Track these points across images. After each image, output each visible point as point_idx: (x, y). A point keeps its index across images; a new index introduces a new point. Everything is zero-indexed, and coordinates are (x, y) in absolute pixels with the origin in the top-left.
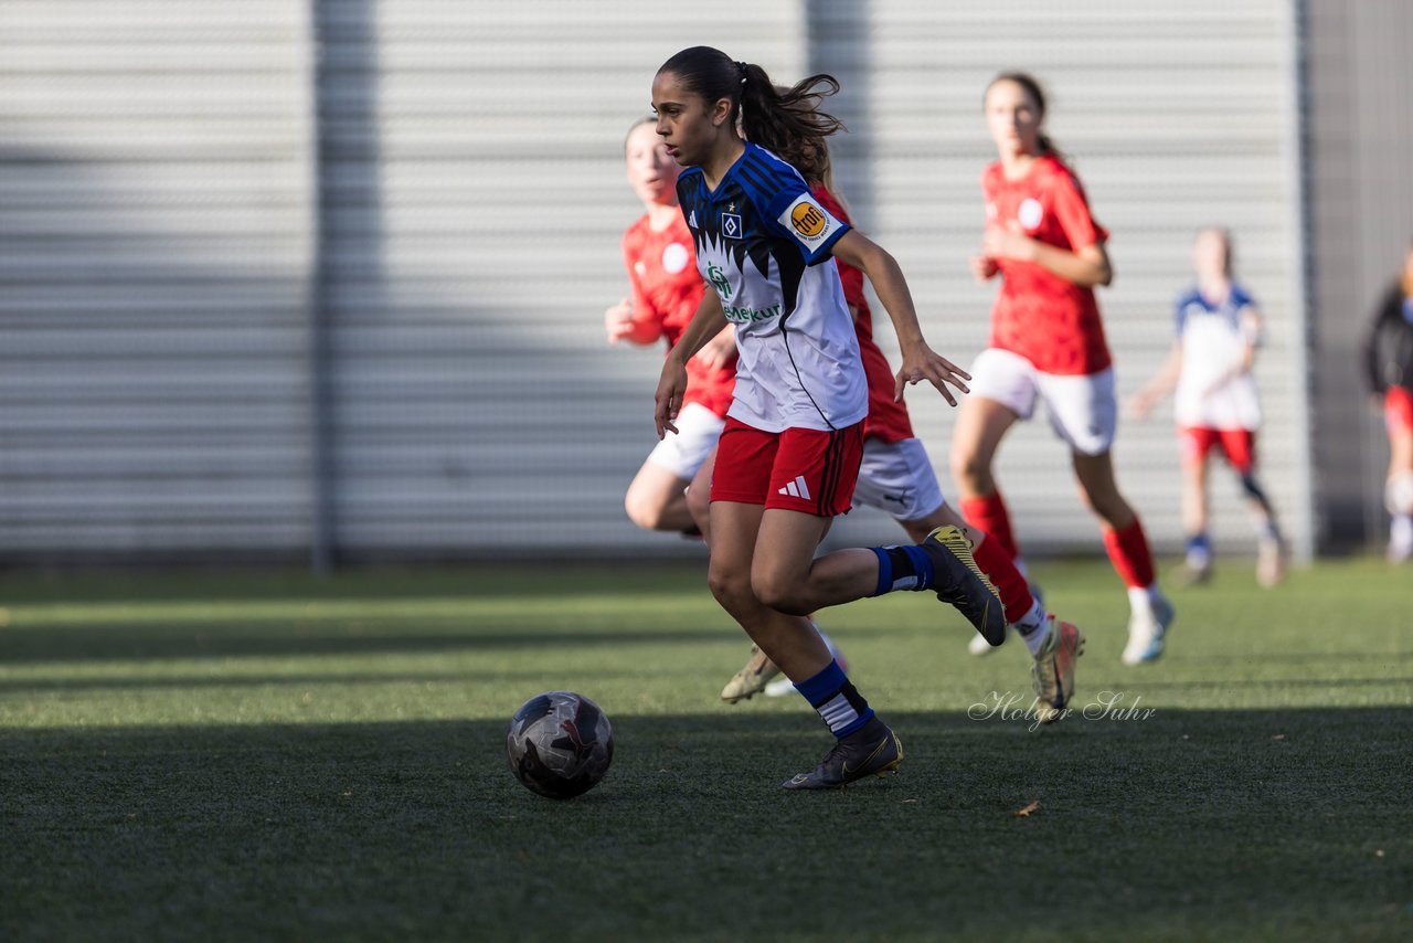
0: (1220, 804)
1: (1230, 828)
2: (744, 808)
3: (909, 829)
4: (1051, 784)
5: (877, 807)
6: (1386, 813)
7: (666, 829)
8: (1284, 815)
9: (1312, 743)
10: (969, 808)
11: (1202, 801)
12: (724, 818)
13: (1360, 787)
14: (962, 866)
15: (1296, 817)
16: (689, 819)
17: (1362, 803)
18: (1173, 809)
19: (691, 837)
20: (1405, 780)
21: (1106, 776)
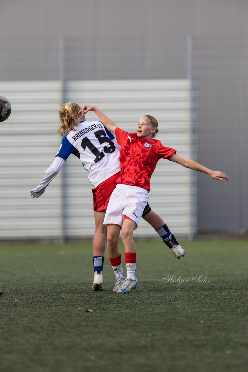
0: (161, 308)
1: (163, 315)
2: (36, 311)
3: (79, 316)
4: (118, 303)
5: (71, 310)
6: (204, 310)
7: (15, 317)
8: (178, 311)
9: (187, 291)
10: (95, 310)
11: (156, 308)
12: (31, 314)
13: (198, 303)
14: (92, 326)
15: (181, 312)
16: (22, 314)
17: (199, 308)
18: (148, 310)
19: (22, 319)
20: (210, 301)
21: (132, 301)
